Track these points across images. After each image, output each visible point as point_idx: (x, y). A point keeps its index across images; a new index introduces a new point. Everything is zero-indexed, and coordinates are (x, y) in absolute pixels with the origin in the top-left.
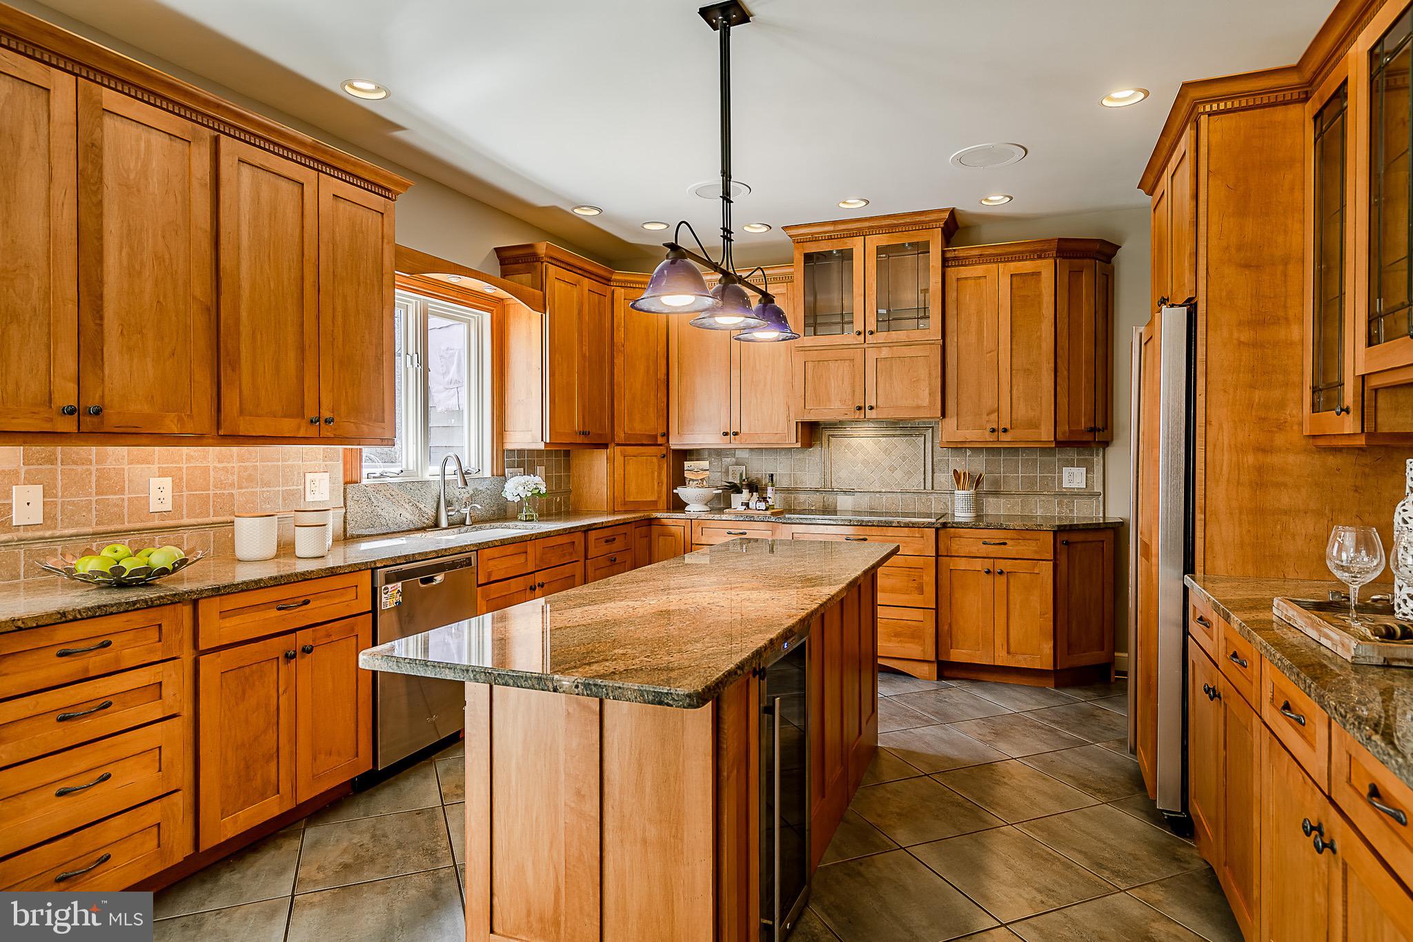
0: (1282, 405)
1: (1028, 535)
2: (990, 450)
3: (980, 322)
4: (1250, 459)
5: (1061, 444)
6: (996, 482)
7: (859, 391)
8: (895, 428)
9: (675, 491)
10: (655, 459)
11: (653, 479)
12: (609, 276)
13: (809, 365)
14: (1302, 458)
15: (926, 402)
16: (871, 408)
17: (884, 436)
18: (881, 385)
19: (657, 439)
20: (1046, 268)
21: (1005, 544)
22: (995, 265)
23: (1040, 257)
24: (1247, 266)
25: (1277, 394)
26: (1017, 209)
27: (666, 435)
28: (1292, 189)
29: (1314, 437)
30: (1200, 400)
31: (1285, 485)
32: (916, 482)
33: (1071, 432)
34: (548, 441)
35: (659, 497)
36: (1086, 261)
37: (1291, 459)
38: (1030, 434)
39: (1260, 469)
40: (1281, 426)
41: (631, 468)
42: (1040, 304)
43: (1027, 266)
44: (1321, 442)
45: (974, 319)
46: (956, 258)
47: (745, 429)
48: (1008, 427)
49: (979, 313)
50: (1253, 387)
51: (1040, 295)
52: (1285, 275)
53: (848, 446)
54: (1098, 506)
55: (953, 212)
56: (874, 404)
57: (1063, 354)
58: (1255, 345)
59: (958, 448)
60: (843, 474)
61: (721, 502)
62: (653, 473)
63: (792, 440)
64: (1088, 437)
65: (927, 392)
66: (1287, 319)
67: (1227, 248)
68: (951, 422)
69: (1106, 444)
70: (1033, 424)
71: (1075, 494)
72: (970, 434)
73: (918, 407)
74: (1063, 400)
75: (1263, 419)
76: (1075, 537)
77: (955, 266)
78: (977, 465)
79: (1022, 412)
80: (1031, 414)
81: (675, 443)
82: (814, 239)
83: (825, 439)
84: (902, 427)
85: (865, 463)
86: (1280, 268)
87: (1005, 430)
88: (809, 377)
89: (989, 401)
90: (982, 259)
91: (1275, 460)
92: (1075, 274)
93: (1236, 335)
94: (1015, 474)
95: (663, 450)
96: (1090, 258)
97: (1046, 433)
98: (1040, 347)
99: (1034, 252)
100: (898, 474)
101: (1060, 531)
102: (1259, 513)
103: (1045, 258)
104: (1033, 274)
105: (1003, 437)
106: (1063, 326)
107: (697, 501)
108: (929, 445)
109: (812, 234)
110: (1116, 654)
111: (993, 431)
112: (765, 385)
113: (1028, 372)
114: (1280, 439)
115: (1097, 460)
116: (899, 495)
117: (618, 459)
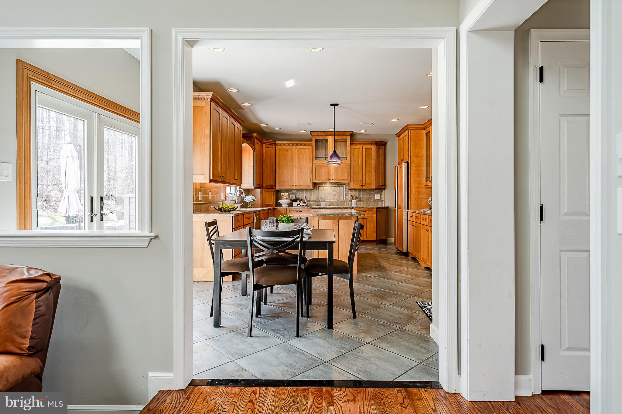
0: (421, 181)
1: (371, 209)
2: (360, 190)
3: (358, 159)
4: (417, 189)
5: (376, 189)
6: (361, 199)
7: (330, 175)
8: (336, 185)
9: (278, 201)
10: (272, 192)
11: (272, 198)
12: (261, 140)
13: (317, 168)
14: (424, 189)
15: (346, 178)
16: (333, 179)
17: (333, 187)
18: (335, 174)
19: (273, 187)
20: (373, 147)
21: (366, 212)
22: (362, 146)
23: (371, 145)
24: (416, 156)
25: (421, 178)
26: (367, 133)
27: (275, 186)
28: (422, 144)
29: (426, 186)
30: (409, 179)
31: (422, 194)
32: (341, 199)
33: (378, 186)
34: (255, 186)
35: (274, 203)
36: (381, 146)
37: (423, 189)
38: (369, 186)
39: (418, 191)
40: (421, 184)
41: (267, 195)
42: (372, 155)
43: (369, 147)
44: (427, 187)
45: (357, 158)
46: (353, 143)
47: (298, 184)
48: (365, 184)
49: (358, 157)
50: (417, 177)
51: (372, 154)
52: (422, 158)
53: (324, 189)
54: (383, 204)
55: (352, 132)
56: (333, 178)
57: (377, 167)
58: (417, 170)
59: (351, 190)
60: (322, 197)
61: (291, 205)
62: (272, 196)
63: (311, 187)
64: (381, 187)
65: (346, 175)
66: (422, 166)
67: (413, 153)
68: (352, 183)
69: (385, 189)
70: (370, 184)
71: (378, 201)
72: (356, 186)
73: (344, 179)
74: (377, 178)
75: (419, 183)
76: (381, 210)
77: (352, 145)
78: (356, 194)
79: (368, 181)
80: (370, 181)
81: (277, 188)
82: (318, 135)
83: (317, 187)
84: (338, 184)
85: (328, 194)
86: (421, 157)
87: (364, 185)
88: (317, 171)
89: (360, 178)
90: (359, 144)
91: (420, 190)
92: (379, 149)
93: (415, 168)
94: (365, 196)
95: (273, 190)
96: (382, 145)
97: (373, 186)
98: (372, 166)
99: (370, 143)
100: (337, 196)
101: (378, 208)
102: (418, 199)
103: (373, 145)
104: (370, 148)
105: (364, 187)
106: (377, 161)
107: (285, 204)
108: (344, 189)
109: (318, 134)
111: (361, 185)
112: (304, 173)
113: (369, 172)
114: (421, 186)
115: (383, 193)
116: (337, 202)
117: (264, 192)
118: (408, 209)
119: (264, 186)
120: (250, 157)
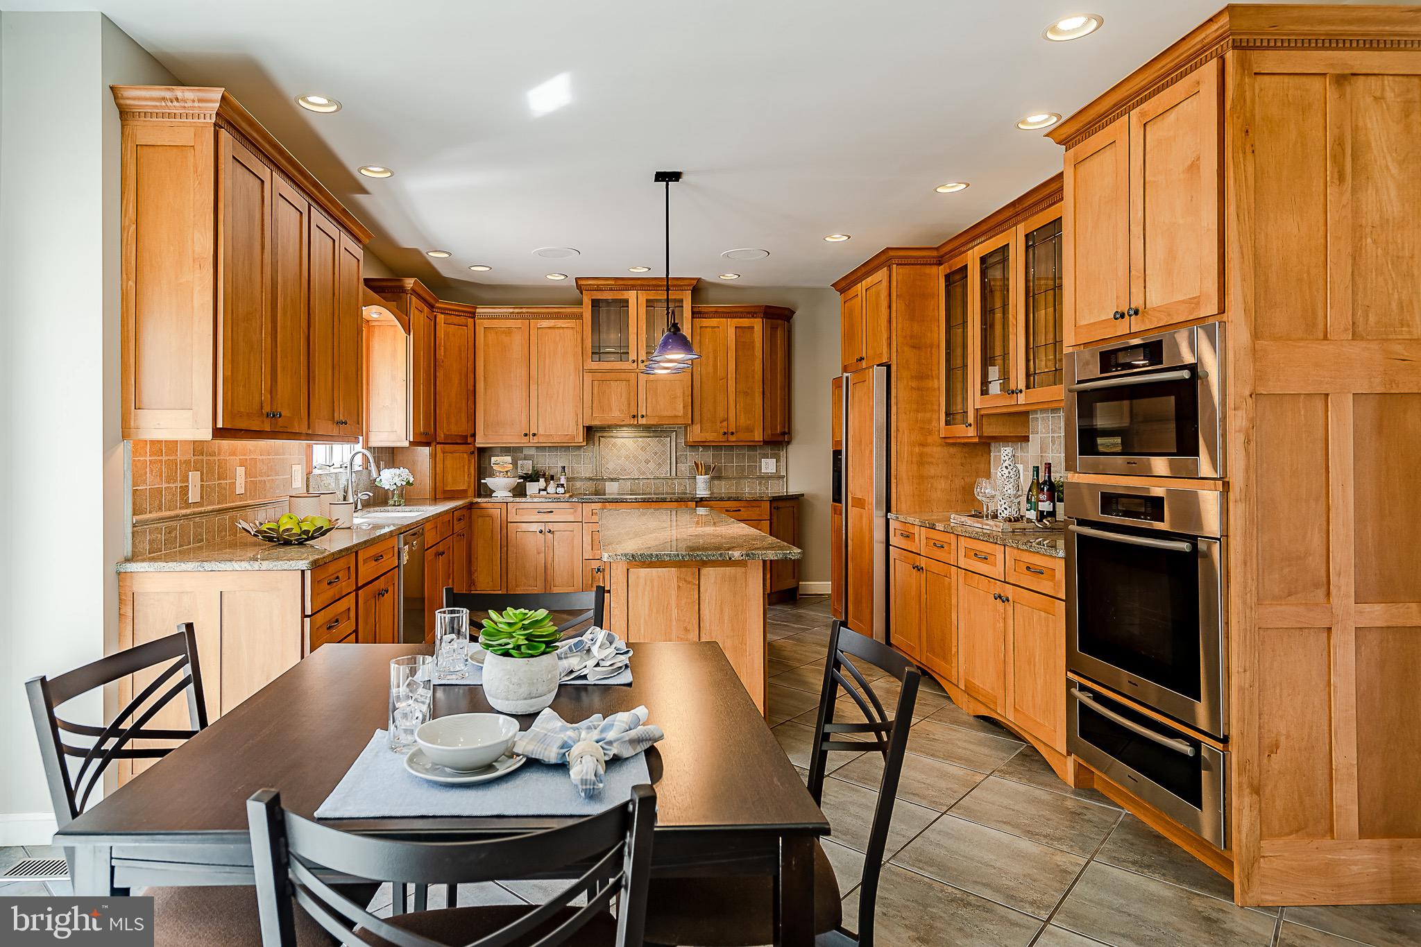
0: (930, 421)
1: (754, 504)
2: (717, 448)
3: (715, 358)
4: (917, 450)
5: (766, 443)
6: (720, 470)
7: (633, 404)
8: (649, 432)
9: (482, 481)
10: (465, 455)
11: (464, 471)
12: (433, 302)
13: (596, 383)
14: (939, 448)
15: (681, 414)
16: (643, 416)
17: (641, 437)
18: (649, 401)
19: (467, 439)
20: (757, 324)
21: (739, 510)
22: (725, 320)
23: (753, 317)
24: (914, 347)
25: (928, 415)
26: (743, 282)
27: (474, 435)
28: (934, 309)
29: (945, 438)
30: (893, 418)
31: (932, 463)
32: (664, 471)
33: (772, 435)
34: (412, 440)
35: (469, 486)
36: (780, 322)
37: (935, 449)
38: (743, 436)
39: (921, 455)
40: (930, 432)
41: (449, 463)
42: (754, 348)
43: (745, 322)
44: (949, 441)
45: (711, 356)
46: (699, 313)
47: (541, 432)
48: (734, 431)
49: (715, 351)
50: (918, 411)
51: (753, 342)
52: (931, 354)
53: (614, 445)
54: (783, 485)
55: (699, 279)
56: (644, 414)
57: (768, 382)
58: (919, 389)
59: (694, 446)
60: (611, 466)
61: (519, 491)
62: (464, 466)
63: (580, 438)
64: (780, 439)
65: (682, 405)
66: (932, 376)
67: (906, 337)
68: (697, 428)
69: (789, 443)
70: (750, 430)
71: (769, 477)
72: (710, 436)
73: (676, 417)
74: (768, 414)
75: (922, 428)
76: (781, 504)
77: (698, 318)
78: (707, 457)
79: (743, 421)
80: (748, 422)
81: (480, 442)
82: (599, 289)
83: (596, 439)
84: (655, 430)
85: (627, 457)
86: (929, 349)
87: (732, 433)
88: (595, 391)
89: (721, 414)
90: (718, 314)
91: (927, 450)
92: (774, 329)
93: (910, 384)
94: (732, 464)
95: (471, 448)
96: (782, 319)
97: (758, 436)
98: (753, 377)
99: (749, 313)
100: (652, 465)
101: (775, 500)
102: (921, 478)
103: (756, 317)
104: (749, 328)
105: (733, 438)
106: (768, 365)
107: (505, 488)
108: (673, 444)
109: (598, 285)
110: (800, 583)
111: (725, 433)
112: (558, 397)
113: (746, 394)
114: (930, 439)
115: (783, 453)
116: (652, 481)
117: (440, 455)
118: (888, 510)
119: (441, 437)
120: (394, 351)
